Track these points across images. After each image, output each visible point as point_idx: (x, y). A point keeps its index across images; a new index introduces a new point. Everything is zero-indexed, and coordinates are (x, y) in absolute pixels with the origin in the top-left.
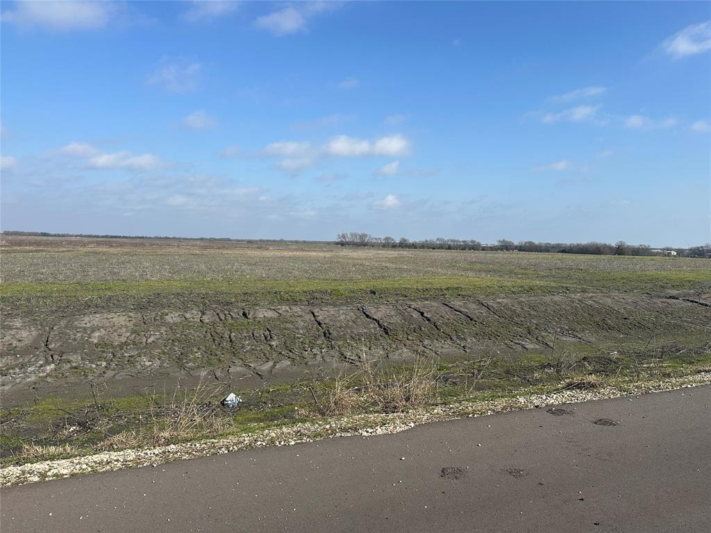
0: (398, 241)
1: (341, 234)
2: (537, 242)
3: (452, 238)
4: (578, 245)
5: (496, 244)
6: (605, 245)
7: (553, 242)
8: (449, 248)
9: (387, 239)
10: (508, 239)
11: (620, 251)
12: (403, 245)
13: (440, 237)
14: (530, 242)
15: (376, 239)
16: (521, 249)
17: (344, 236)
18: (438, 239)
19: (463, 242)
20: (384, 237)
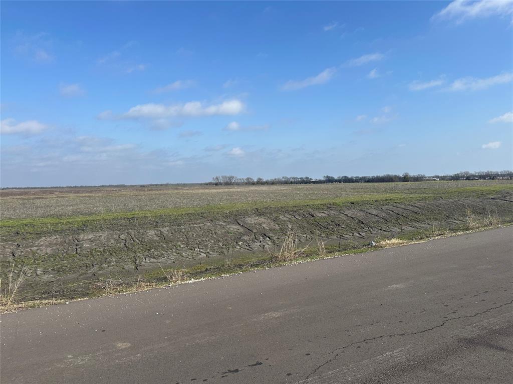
0: (255, 181)
1: (215, 177)
2: (350, 176)
3: (293, 176)
4: (377, 177)
5: (323, 179)
6: (395, 176)
7: (360, 176)
8: (291, 183)
9: (248, 179)
10: (330, 175)
11: (406, 179)
12: (260, 183)
13: (284, 176)
14: (345, 177)
15: (240, 179)
16: (339, 181)
17: (217, 179)
18: (283, 178)
19: (300, 178)
20: (246, 178)
